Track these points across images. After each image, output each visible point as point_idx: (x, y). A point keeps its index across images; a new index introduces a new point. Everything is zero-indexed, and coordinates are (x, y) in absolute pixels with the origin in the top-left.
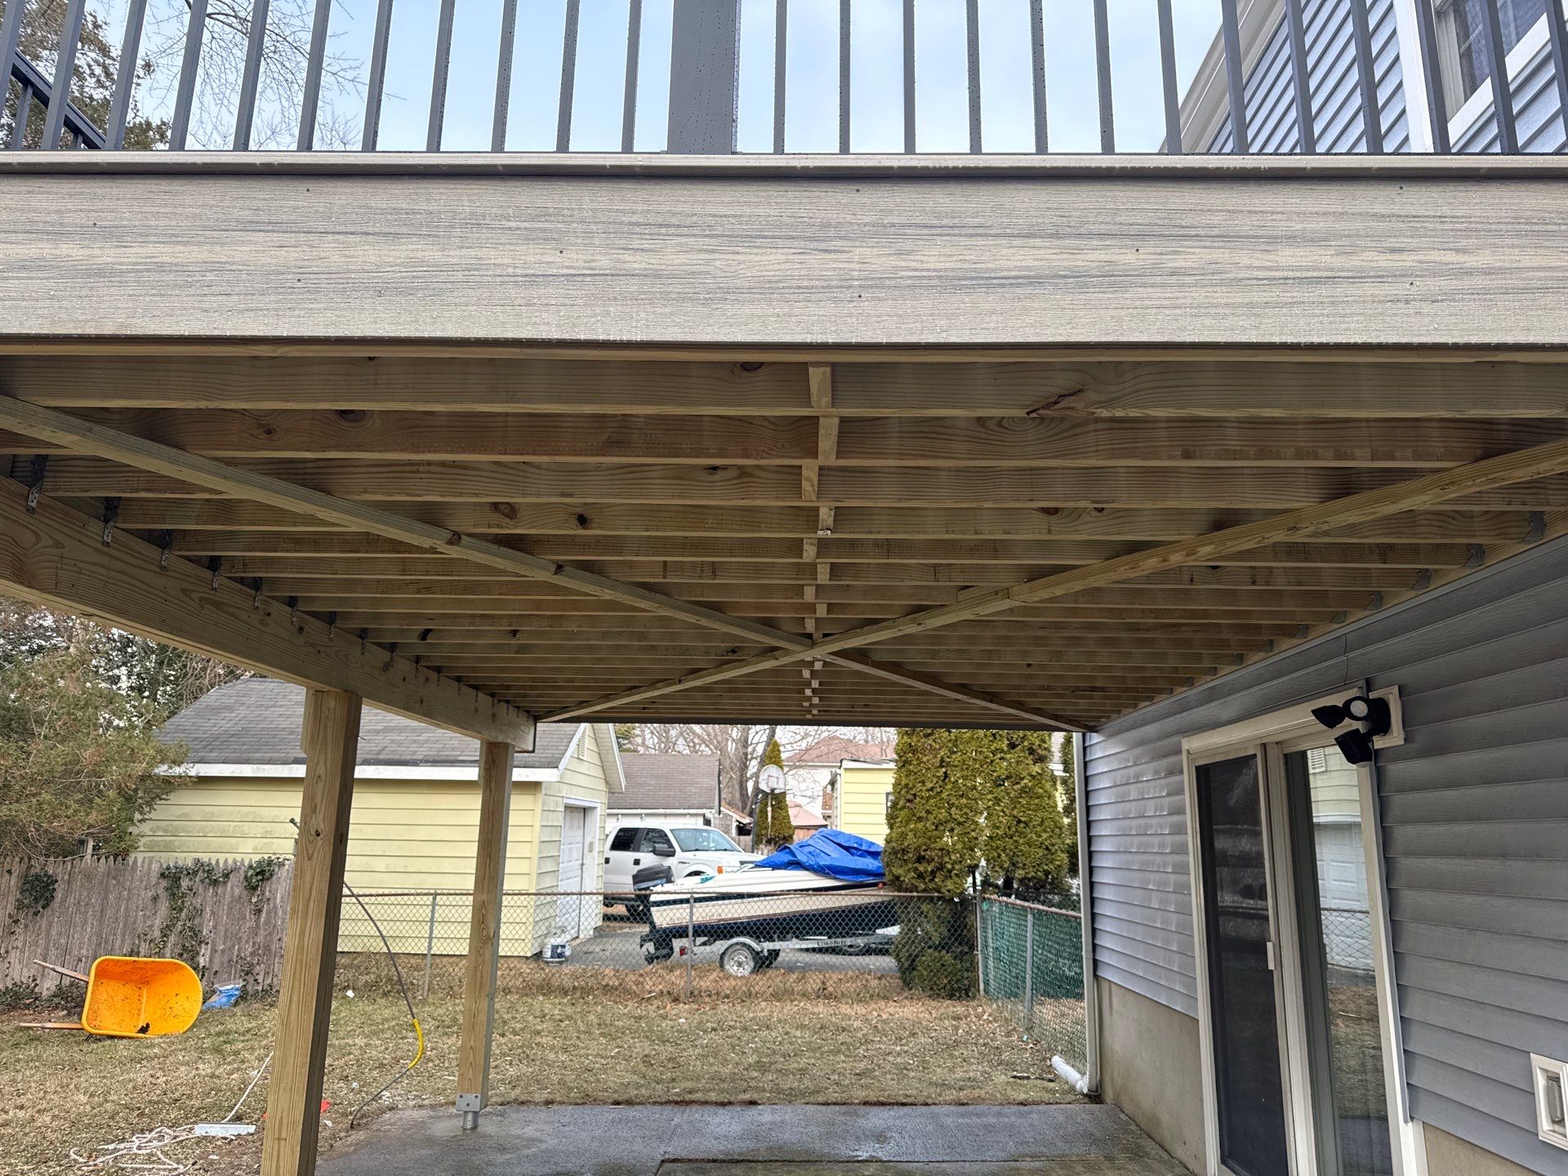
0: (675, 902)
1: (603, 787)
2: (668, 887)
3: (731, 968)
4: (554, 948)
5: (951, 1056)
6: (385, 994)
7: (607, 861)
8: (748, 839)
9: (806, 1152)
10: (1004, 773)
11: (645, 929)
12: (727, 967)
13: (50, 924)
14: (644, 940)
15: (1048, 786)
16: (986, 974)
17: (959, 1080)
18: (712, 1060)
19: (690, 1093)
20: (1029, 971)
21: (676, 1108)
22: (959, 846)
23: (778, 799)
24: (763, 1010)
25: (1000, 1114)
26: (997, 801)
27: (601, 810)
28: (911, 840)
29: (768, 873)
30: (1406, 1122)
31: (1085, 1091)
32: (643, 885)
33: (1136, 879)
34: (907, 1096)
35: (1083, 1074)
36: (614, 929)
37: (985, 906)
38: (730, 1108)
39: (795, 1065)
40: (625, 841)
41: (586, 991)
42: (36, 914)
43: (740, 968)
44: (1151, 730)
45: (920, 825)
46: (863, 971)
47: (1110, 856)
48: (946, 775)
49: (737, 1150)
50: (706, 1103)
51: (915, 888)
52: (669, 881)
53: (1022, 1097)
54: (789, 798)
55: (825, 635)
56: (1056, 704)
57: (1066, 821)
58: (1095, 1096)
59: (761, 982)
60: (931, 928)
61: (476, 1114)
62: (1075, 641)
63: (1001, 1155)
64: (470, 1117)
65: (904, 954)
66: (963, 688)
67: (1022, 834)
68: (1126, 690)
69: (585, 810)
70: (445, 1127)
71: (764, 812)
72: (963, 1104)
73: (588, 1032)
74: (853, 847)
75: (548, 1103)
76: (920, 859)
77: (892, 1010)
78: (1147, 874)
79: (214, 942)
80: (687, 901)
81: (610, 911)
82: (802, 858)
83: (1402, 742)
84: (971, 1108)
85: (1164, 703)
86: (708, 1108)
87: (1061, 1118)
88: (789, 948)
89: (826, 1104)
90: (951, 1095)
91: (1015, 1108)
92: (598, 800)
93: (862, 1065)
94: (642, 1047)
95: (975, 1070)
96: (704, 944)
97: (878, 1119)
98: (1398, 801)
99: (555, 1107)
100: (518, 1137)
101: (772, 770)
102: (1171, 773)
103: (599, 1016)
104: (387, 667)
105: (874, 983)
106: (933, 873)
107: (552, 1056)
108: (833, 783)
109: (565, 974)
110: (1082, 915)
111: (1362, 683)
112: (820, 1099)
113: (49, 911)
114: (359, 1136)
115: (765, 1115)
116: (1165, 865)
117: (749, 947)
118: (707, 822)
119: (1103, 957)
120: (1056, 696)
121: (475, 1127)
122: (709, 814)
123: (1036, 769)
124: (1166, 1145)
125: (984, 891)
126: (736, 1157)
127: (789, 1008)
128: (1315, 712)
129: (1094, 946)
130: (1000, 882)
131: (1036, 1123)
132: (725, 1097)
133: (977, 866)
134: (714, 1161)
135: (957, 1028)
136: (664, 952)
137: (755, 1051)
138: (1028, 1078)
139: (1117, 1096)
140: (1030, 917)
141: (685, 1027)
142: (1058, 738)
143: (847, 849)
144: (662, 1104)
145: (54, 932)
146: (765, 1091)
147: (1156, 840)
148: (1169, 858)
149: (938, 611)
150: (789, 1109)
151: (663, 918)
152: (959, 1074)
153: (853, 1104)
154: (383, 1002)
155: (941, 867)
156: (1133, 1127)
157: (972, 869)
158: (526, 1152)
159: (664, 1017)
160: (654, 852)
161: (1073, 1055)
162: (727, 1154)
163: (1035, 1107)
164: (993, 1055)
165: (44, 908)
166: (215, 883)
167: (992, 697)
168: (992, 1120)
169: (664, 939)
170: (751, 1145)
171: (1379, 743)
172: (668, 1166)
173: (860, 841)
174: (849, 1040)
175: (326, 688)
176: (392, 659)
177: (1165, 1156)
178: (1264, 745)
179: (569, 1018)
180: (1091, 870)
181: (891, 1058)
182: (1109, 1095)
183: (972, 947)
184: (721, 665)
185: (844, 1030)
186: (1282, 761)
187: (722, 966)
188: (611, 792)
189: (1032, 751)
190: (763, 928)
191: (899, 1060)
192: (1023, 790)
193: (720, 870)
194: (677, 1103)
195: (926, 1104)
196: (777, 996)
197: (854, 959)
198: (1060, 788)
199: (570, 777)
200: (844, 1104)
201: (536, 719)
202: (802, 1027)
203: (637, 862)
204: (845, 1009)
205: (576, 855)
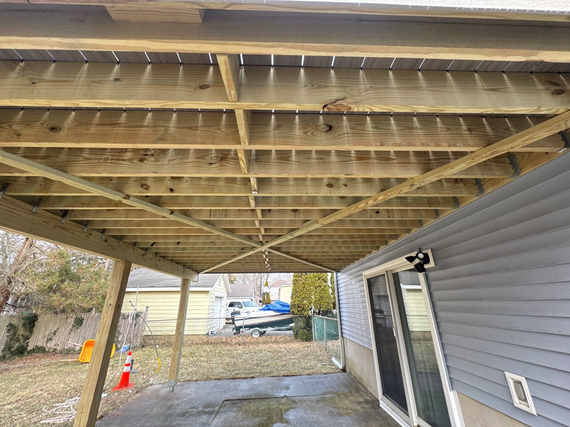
0: (240, 320)
1: (226, 292)
2: (239, 316)
3: (254, 336)
4: (212, 332)
5: (307, 359)
6: (166, 346)
7: (227, 310)
8: (261, 304)
9: (266, 395)
10: (317, 285)
11: (234, 326)
12: (253, 335)
13: (81, 331)
14: (233, 329)
15: (328, 288)
16: (315, 335)
17: (309, 366)
18: (245, 363)
19: (237, 375)
20: (325, 334)
21: (232, 380)
22: (308, 303)
23: (268, 294)
24: (261, 347)
25: (320, 378)
26: (316, 292)
27: (225, 297)
28: (296, 302)
29: (263, 312)
30: (450, 390)
31: (341, 368)
32: (233, 316)
33: (352, 310)
34: (295, 373)
35: (340, 363)
36: (228, 326)
37: (314, 318)
38: (247, 379)
39: (266, 364)
40: (231, 305)
41: (217, 343)
42: (77, 328)
43: (256, 335)
44: (354, 270)
45: (298, 299)
46: (286, 335)
47: (345, 304)
48: (304, 286)
49: (247, 395)
50: (240, 378)
51: (297, 314)
52: (239, 314)
53: (325, 371)
54: (270, 294)
55: (267, 242)
56: (330, 265)
57: (332, 296)
58: (344, 370)
59: (261, 339)
60: (302, 324)
61: (173, 387)
62: (336, 242)
63: (321, 393)
64: (172, 388)
65: (295, 330)
66: (306, 260)
67: (322, 300)
68: (348, 259)
69: (221, 298)
70: (165, 391)
71: (264, 297)
72: (310, 375)
73: (215, 356)
74: (284, 305)
75: (197, 380)
76: (299, 307)
77: (292, 345)
78: (355, 309)
79: (123, 334)
80: (243, 319)
81: (228, 321)
82: (271, 308)
83: (434, 265)
84: (312, 376)
85: (357, 263)
86: (241, 380)
87: (336, 378)
88: (269, 330)
89: (273, 377)
90: (307, 372)
91: (323, 375)
92: (225, 295)
93: (283, 363)
94: (227, 360)
95: (313, 363)
96: (248, 330)
97: (287, 381)
98: (434, 284)
99: (198, 382)
100: (184, 394)
101: (266, 287)
102: (360, 281)
103: (219, 351)
104: (143, 255)
105: (288, 338)
106: (302, 310)
107: (203, 364)
108: (280, 290)
109: (212, 339)
110: (338, 320)
111: (418, 250)
112: (272, 375)
113: (81, 327)
114: (138, 395)
115: (256, 382)
116: (360, 306)
117: (258, 330)
118: (252, 300)
119: (344, 331)
120: (330, 262)
121: (173, 390)
122: (252, 298)
123: (325, 284)
124: (365, 387)
125: (314, 314)
126: (246, 398)
127: (267, 346)
128: (406, 258)
129: (341, 328)
130: (317, 312)
131: (329, 380)
132: (246, 376)
133: (312, 308)
134: (239, 400)
135: (308, 350)
136: (238, 332)
137: (257, 359)
138: (326, 365)
139: (350, 370)
140: (325, 320)
141: (240, 353)
142: (329, 274)
143: (282, 305)
144: (228, 379)
145: (82, 333)
146: (257, 373)
147: (357, 299)
148: (361, 304)
149: (297, 230)
150: (263, 379)
151: (238, 324)
152: (309, 365)
153: (280, 376)
154: (165, 348)
155: (303, 309)
156: (355, 380)
157: (311, 309)
158: (185, 399)
159: (236, 350)
160: (238, 307)
161: (338, 358)
162: (243, 397)
163: (328, 375)
164: (317, 358)
165: (80, 326)
166: (125, 318)
167: (314, 263)
168: (317, 380)
169: (238, 329)
170: (250, 393)
171: (426, 266)
172: (226, 402)
173: (285, 303)
174: (281, 355)
175: (119, 260)
176: (146, 253)
177: (365, 390)
178: (387, 271)
179: (211, 351)
180: (340, 308)
181: (291, 360)
182: (348, 370)
183: (311, 328)
184: (240, 253)
185: (280, 352)
186: (392, 276)
187: (252, 335)
188: (228, 293)
189: (324, 280)
190: (261, 326)
191: (293, 361)
192: (322, 289)
193: (253, 311)
194: (232, 379)
195: (300, 375)
196: (265, 343)
197: (284, 332)
198: (330, 288)
199: (217, 290)
200: (278, 376)
201: (198, 273)
202: (269, 352)
203: (234, 310)
204: (281, 346)
205: (219, 308)
